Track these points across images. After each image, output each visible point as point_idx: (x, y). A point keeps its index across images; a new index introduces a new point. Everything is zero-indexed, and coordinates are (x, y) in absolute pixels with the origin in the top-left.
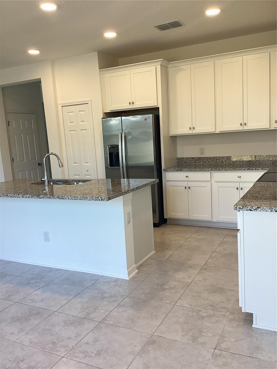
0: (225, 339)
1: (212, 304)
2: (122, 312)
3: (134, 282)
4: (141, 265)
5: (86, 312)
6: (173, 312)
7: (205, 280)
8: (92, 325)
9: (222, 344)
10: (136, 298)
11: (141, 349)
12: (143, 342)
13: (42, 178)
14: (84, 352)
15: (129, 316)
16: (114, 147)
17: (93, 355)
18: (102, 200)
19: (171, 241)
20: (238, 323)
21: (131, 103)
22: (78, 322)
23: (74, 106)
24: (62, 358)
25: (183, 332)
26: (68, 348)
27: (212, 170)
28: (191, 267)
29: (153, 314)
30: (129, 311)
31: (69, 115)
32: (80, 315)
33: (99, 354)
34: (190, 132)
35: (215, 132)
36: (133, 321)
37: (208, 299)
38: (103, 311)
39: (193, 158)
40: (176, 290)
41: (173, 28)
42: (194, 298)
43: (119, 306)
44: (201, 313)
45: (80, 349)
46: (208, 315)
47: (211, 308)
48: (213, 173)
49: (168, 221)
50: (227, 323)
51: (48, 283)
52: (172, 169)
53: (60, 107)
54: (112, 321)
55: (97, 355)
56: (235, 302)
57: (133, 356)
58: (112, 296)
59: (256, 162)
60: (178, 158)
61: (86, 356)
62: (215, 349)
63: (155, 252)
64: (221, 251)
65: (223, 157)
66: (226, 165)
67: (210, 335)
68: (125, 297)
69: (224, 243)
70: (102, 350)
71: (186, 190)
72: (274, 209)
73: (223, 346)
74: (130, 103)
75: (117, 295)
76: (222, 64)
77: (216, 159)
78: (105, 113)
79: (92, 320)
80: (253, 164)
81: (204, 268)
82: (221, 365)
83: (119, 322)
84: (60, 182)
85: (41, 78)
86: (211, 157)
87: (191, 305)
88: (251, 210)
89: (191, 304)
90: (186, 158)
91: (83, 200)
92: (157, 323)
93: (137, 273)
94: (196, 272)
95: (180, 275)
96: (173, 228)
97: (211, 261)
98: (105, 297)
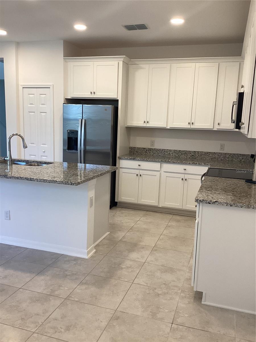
0: (180, 315)
1: (165, 283)
2: (85, 289)
3: (93, 261)
4: (98, 245)
5: (51, 289)
6: (132, 290)
7: (157, 260)
8: (58, 302)
9: (178, 319)
10: (97, 276)
11: (107, 324)
12: (108, 317)
13: (5, 158)
14: (54, 328)
15: (92, 293)
16: (73, 133)
17: (63, 330)
18: (71, 184)
19: (123, 223)
20: (189, 300)
21: (93, 93)
22: (44, 298)
23: (36, 89)
24: (33, 334)
25: (143, 309)
26: (37, 324)
27: (162, 161)
28: (143, 248)
29: (114, 291)
30: (92, 289)
31: (30, 97)
32: (45, 292)
33: (68, 329)
34: (145, 125)
35: (166, 127)
36: (96, 298)
37: (161, 278)
38: (67, 288)
39: (144, 148)
40: (132, 269)
41: (139, 29)
42: (149, 276)
43: (81, 283)
44: (156, 291)
45: (49, 324)
46: (162, 293)
47: (165, 286)
48: (163, 164)
49: (118, 204)
50: (180, 300)
51: (8, 260)
52: (126, 158)
53: (21, 88)
54: (77, 298)
55: (67, 330)
56: (185, 281)
57: (100, 331)
58: (73, 274)
59: (198, 157)
60: (131, 147)
61: (56, 332)
62: (172, 323)
63: (110, 233)
64: (168, 234)
65: (170, 150)
66: (172, 157)
67: (167, 311)
68: (86, 275)
69: (170, 227)
70: (71, 326)
71: (138, 178)
72: (229, 204)
73: (179, 320)
74: (91, 93)
75: (79, 273)
76: (177, 67)
77: (165, 151)
78: (66, 99)
79: (57, 296)
80: (195, 158)
81: (155, 249)
82: (179, 338)
83: (83, 299)
84: (20, 162)
85: (3, 58)
86: (160, 149)
87: (147, 284)
88: (210, 203)
89: (147, 282)
90: (138, 148)
91: (52, 183)
92: (119, 300)
93: (95, 252)
94: (148, 252)
95: (134, 255)
96: (124, 211)
97: (160, 243)
98: (67, 275)
